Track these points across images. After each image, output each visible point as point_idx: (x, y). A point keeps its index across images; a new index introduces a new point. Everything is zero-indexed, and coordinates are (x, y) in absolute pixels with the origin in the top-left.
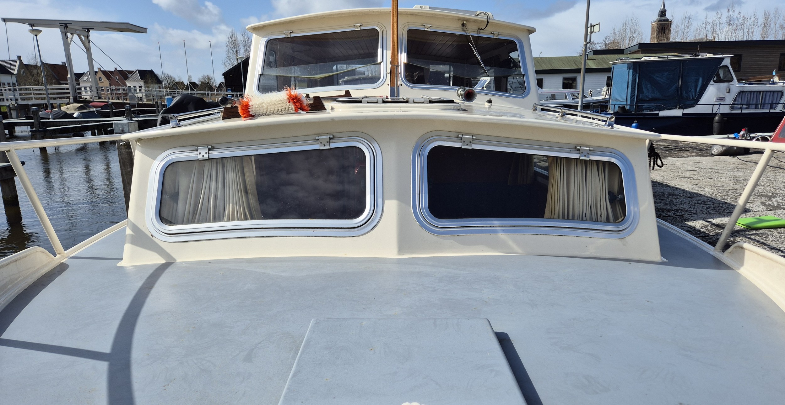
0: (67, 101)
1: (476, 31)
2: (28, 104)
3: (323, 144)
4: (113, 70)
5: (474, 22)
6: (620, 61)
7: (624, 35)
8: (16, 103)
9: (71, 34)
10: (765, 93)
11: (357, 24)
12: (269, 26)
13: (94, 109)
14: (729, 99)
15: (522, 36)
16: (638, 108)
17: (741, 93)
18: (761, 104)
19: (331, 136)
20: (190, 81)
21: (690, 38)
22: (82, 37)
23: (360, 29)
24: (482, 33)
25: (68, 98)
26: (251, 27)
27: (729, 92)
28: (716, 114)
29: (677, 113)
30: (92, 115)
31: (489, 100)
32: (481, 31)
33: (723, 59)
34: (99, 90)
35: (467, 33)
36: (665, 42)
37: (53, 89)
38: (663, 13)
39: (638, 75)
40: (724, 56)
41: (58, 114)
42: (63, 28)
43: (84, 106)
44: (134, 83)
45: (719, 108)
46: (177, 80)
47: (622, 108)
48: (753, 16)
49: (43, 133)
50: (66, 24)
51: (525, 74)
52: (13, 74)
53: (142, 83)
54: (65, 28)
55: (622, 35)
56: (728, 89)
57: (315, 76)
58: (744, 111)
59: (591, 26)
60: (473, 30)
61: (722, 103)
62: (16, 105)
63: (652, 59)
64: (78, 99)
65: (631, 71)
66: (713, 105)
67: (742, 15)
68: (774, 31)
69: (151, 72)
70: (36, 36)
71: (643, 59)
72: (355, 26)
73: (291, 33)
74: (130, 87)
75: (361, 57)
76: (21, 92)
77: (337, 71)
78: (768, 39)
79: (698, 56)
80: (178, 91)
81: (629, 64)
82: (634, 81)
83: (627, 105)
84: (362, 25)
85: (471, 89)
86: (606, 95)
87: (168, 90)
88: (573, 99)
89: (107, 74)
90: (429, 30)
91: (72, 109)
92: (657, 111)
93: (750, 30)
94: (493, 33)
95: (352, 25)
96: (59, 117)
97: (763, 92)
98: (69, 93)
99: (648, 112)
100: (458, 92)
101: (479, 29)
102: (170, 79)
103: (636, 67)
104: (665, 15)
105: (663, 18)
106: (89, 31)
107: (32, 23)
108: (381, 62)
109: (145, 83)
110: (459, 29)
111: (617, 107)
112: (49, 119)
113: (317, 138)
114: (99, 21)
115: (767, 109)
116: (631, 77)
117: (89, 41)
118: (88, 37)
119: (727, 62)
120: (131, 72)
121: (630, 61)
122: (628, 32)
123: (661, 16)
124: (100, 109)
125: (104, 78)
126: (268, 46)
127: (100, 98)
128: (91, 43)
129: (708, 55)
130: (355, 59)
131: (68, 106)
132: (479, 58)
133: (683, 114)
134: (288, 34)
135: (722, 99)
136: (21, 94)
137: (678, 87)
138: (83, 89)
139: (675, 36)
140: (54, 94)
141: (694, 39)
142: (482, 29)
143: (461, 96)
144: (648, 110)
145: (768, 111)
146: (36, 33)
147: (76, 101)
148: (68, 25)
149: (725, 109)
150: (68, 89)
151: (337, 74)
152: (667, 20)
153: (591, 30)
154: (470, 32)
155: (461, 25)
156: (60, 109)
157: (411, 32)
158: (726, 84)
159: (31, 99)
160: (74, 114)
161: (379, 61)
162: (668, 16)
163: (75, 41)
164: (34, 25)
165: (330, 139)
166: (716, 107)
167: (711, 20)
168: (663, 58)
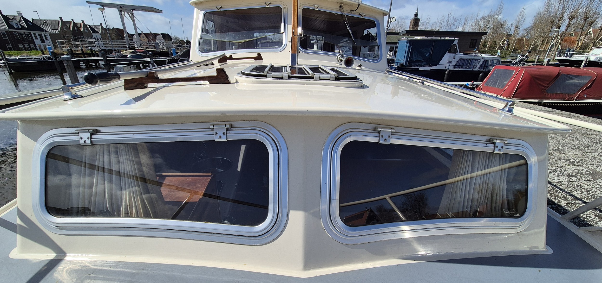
0: (125, 49)
1: (349, 12)
2: (106, 49)
3: (218, 135)
4: (149, 33)
5: (348, 5)
6: (403, 39)
7: (398, 25)
8: (100, 49)
9: (124, 12)
10: (472, 60)
11: (267, 2)
12: (205, 2)
13: (139, 53)
14: (454, 63)
15: (379, 17)
16: (410, 65)
17: (460, 59)
18: (469, 66)
19: (228, 126)
20: (187, 40)
21: (429, 29)
22: (130, 14)
23: (269, 7)
24: (353, 14)
25: (126, 47)
26: (193, 2)
27: (454, 59)
28: (447, 70)
29: (428, 68)
30: (138, 56)
31: (360, 65)
32: (353, 12)
33: (454, 41)
34: (141, 43)
35: (343, 13)
36: (417, 30)
37: (120, 42)
38: (416, 15)
39: (411, 47)
40: (455, 39)
41: (120, 55)
42: (119, 8)
43: (134, 52)
44: (159, 40)
45: (449, 67)
46: (181, 39)
47: (401, 64)
48: (460, 19)
49: (109, 66)
50: (120, 6)
51: (379, 46)
52: (98, 33)
53: (163, 40)
54: (120, 8)
55: (397, 25)
56: (454, 57)
57: (237, 41)
58: (460, 69)
59: (391, 18)
60: (347, 11)
61: (450, 64)
62: (100, 50)
63: (419, 38)
64: (131, 48)
65: (408, 44)
66: (446, 65)
67: (454, 18)
68: (468, 27)
69: (168, 35)
70: (102, 11)
71: (414, 38)
72: (265, 4)
73: (220, 7)
74: (158, 42)
75: (269, 28)
76: (104, 43)
77: (256, 37)
78: (465, 31)
79: (442, 38)
80: (180, 45)
81: (407, 41)
82: (409, 50)
83: (404, 63)
84: (270, 3)
85: (350, 57)
86: (389, 56)
87: (175, 44)
88: (373, 57)
89: (147, 35)
90: (317, 9)
91: (128, 53)
92: (418, 67)
93: (457, 26)
94: (360, 14)
95: (263, 3)
96: (120, 57)
97: (471, 59)
98: (126, 44)
99: (413, 67)
100: (337, 58)
101: (351, 10)
102: (177, 38)
103: (411, 42)
104: (417, 16)
105: (416, 18)
106: (133, 11)
107: (103, 5)
108: (283, 33)
109: (165, 40)
110: (337, 10)
111: (399, 64)
112: (115, 58)
113: (212, 127)
114: (137, 5)
115: (471, 69)
116: (407, 48)
117: (133, 16)
118: (133, 14)
119: (456, 43)
120: (158, 34)
121: (408, 39)
122: (400, 23)
123: (415, 16)
124: (142, 53)
125: (145, 37)
126: (205, 17)
127: (142, 48)
128: (135, 18)
129: (447, 38)
130: (265, 29)
131: (126, 51)
132: (351, 32)
133: (431, 69)
134: (219, 9)
135: (450, 62)
136: (104, 44)
137: (430, 55)
138: (135, 43)
139: (421, 28)
140: (121, 44)
141: (431, 29)
142: (353, 11)
143: (340, 61)
144: (414, 66)
145: (472, 70)
146: (102, 9)
147: (130, 49)
148: (121, 7)
149: (451, 68)
150: (125, 42)
151: (256, 39)
152: (418, 19)
153: (391, 20)
154: (345, 12)
155: (339, 7)
156: (121, 53)
157: (304, 10)
158: (454, 54)
159: (108, 47)
160: (127, 56)
161: (282, 31)
162: (419, 17)
163: (127, 16)
164: (104, 6)
165: (227, 129)
166: (447, 66)
167: (440, 20)
168: (424, 38)
